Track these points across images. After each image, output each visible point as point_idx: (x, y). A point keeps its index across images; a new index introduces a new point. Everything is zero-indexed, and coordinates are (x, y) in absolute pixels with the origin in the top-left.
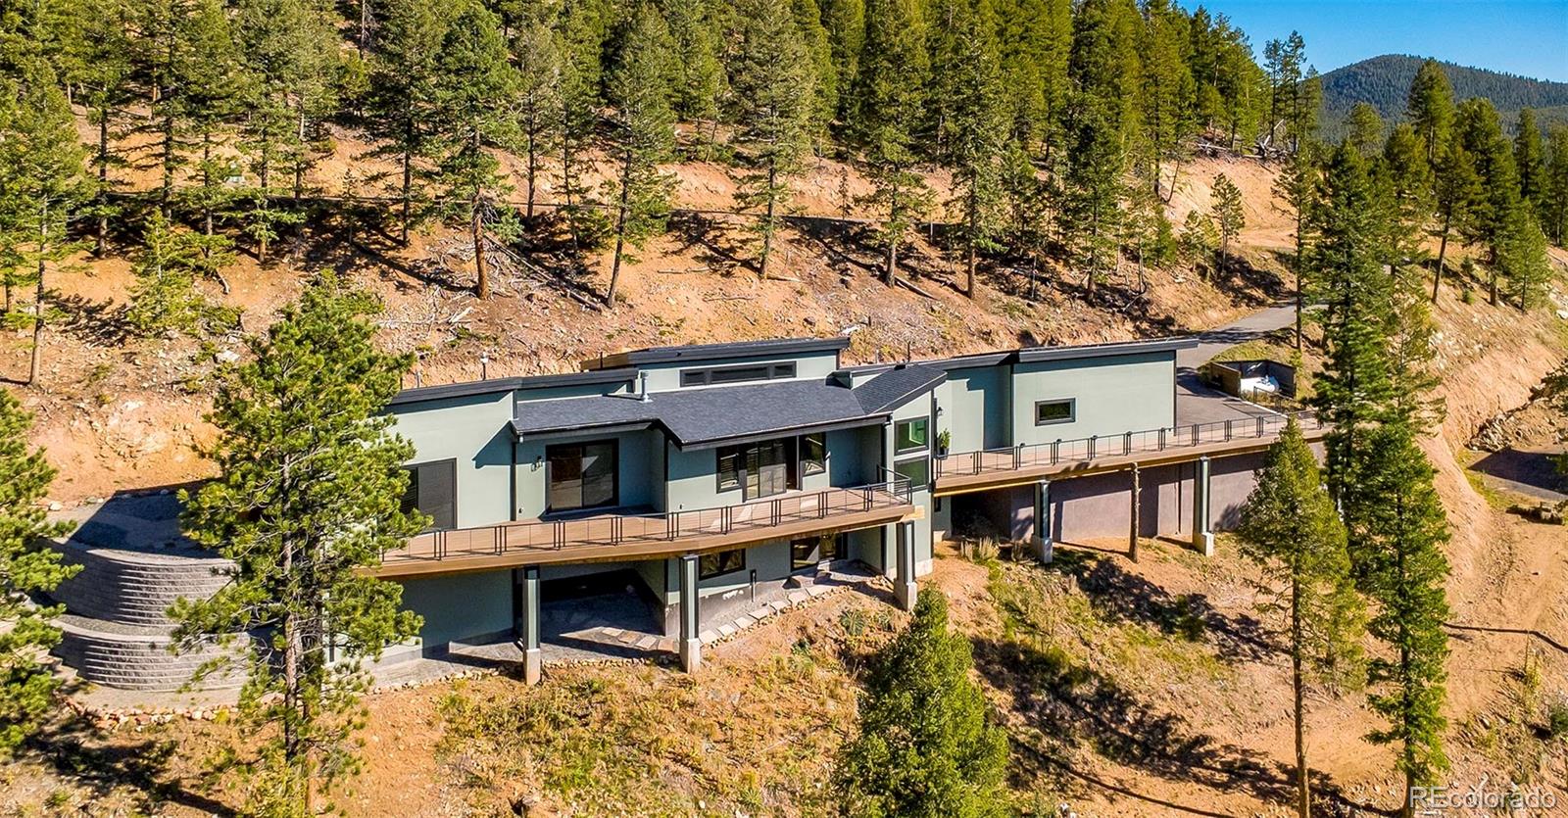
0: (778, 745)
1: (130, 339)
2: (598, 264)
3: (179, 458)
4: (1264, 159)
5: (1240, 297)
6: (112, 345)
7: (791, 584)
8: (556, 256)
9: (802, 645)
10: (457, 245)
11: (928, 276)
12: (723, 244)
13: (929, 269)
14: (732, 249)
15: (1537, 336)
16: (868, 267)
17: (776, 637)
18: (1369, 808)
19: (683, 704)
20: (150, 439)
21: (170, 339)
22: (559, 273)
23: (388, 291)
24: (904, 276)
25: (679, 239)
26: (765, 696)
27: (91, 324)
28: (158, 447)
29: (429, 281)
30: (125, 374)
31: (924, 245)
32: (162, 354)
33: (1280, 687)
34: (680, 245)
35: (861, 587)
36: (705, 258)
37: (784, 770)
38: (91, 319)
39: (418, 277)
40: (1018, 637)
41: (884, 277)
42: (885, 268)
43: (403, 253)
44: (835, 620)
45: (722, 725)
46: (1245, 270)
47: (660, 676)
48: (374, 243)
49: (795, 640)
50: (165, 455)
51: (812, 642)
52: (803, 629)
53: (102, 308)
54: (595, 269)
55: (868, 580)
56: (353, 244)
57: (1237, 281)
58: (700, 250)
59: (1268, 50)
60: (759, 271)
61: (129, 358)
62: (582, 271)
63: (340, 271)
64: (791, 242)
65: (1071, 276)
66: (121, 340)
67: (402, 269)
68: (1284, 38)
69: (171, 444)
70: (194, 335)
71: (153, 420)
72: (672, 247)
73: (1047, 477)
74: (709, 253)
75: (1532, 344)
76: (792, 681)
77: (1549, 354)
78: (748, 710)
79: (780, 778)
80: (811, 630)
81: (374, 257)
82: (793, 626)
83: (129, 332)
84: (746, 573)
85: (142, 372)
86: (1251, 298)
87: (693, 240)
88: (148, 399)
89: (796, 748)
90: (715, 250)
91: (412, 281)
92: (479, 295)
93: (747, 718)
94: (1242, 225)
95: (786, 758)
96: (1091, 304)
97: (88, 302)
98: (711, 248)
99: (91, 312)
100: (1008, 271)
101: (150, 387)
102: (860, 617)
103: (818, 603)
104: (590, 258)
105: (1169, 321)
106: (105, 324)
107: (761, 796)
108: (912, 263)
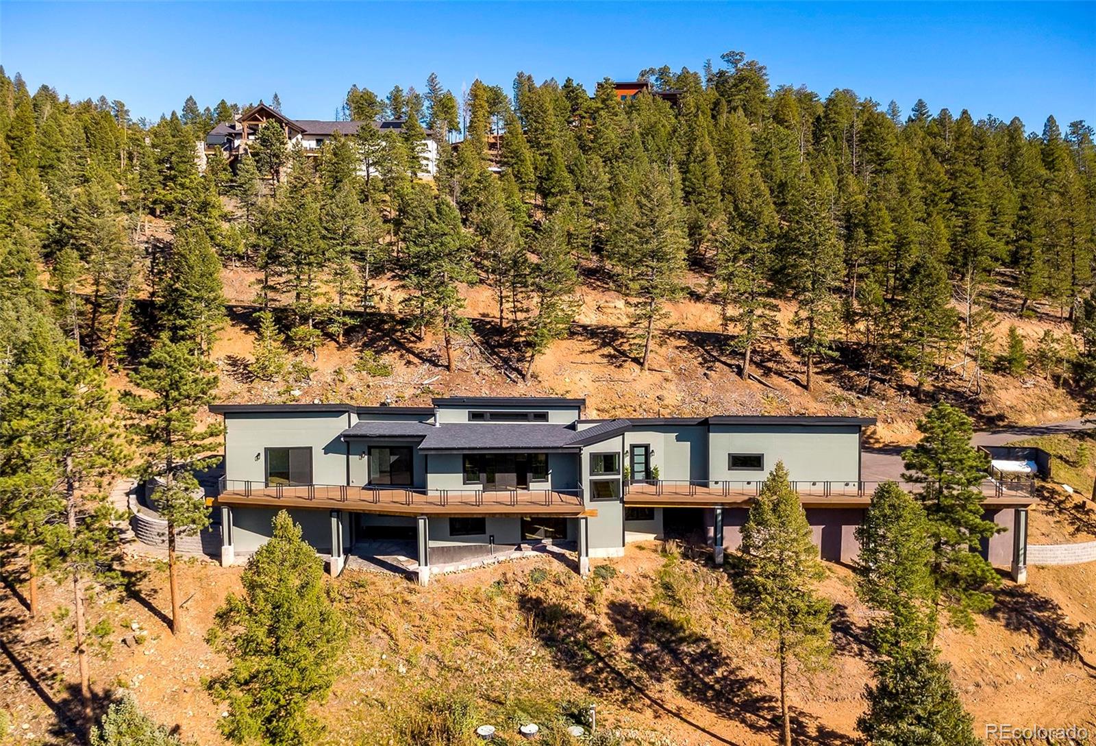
6: (246, 383)
11: (780, 374)
12: (625, 347)
13: (784, 369)
14: (630, 351)
16: (730, 366)
22: (506, 361)
23: (400, 367)
24: (757, 373)
25: (596, 343)
29: (424, 360)
31: (789, 354)
32: (266, 389)
34: (595, 347)
36: (608, 356)
39: (421, 358)
41: (740, 372)
42: (743, 367)
43: (419, 345)
48: (405, 338)
56: (391, 338)
58: (608, 350)
60: (642, 364)
63: (377, 352)
64: (677, 348)
65: (910, 378)
67: (413, 353)
72: (591, 348)
73: (723, 505)
74: (613, 352)
81: (400, 346)
87: (604, 345)
90: (619, 351)
91: (416, 360)
92: (449, 370)
96: (919, 401)
98: (615, 350)
100: (853, 374)
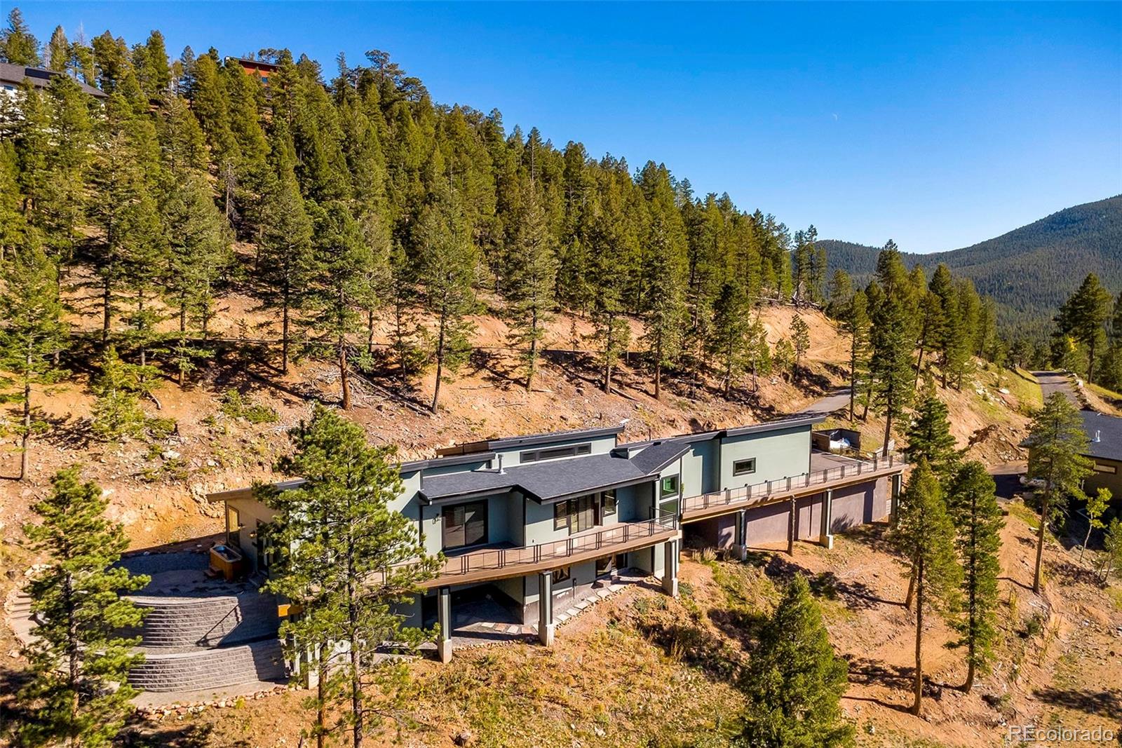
0: (612, 685)
1: (92, 443)
2: (420, 384)
3: (148, 529)
4: (797, 306)
5: (808, 392)
6: (79, 448)
7: (597, 586)
8: (391, 379)
9: (612, 623)
10: (322, 372)
11: (629, 385)
12: (499, 369)
13: (629, 381)
14: (506, 372)
15: (969, 406)
16: (593, 382)
17: (596, 619)
18: (946, 686)
19: (549, 666)
20: (124, 516)
21: (124, 443)
22: (395, 391)
23: (278, 405)
24: (615, 387)
25: (471, 366)
26: (597, 656)
27: (58, 433)
28: (132, 522)
29: (307, 398)
30: (95, 470)
31: (623, 366)
32: (120, 454)
33: (884, 622)
34: (471, 370)
35: (640, 584)
36: (490, 379)
37: (618, 700)
38: (56, 429)
39: (298, 395)
40: (736, 606)
41: (603, 388)
42: (604, 382)
43: (284, 379)
44: (631, 606)
45: (575, 677)
46: (808, 374)
47: (529, 650)
48: (263, 371)
49: (608, 621)
50: (138, 527)
51: (619, 620)
52: (612, 613)
53: (64, 421)
54: (419, 387)
55: (644, 580)
56: (247, 373)
57: (805, 382)
58: (485, 373)
60: (526, 386)
61: (96, 457)
62: (411, 389)
63: (242, 391)
64: (542, 366)
65: (712, 382)
66: (85, 445)
67: (285, 390)
68: (806, 230)
69: (141, 520)
70: (142, 440)
71: (124, 502)
72: (467, 372)
73: (744, 508)
74: (491, 375)
75: (966, 410)
76: (611, 646)
77: (976, 416)
78: (588, 666)
79: (617, 705)
80: (617, 613)
81: (264, 382)
82: (605, 612)
83: (90, 439)
84: (570, 581)
85: (108, 468)
86: (814, 392)
87: (481, 366)
88: (117, 487)
89: (622, 686)
90: (495, 373)
91: (295, 399)
92: (344, 408)
93: (589, 671)
94: (808, 347)
95: (618, 693)
96: (727, 400)
97: (51, 416)
98: (492, 372)
99: (57, 423)
100: (676, 381)
101: (117, 479)
102: (646, 602)
103: (618, 596)
104: (414, 381)
105: (771, 408)
106: (69, 432)
107: (608, 717)
108: (618, 378)
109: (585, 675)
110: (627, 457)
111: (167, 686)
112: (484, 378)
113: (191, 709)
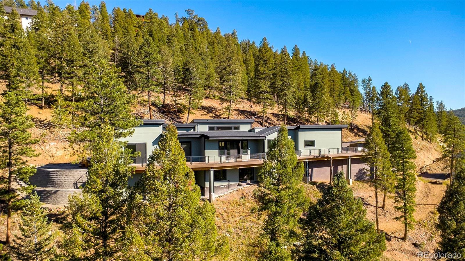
0: (237, 219)
1: (52, 128)
2: (183, 117)
3: (66, 158)
4: (361, 110)
5: (356, 134)
6: (47, 129)
7: (239, 185)
8: (171, 115)
9: (242, 198)
10: (144, 110)
12: (217, 114)
14: (220, 115)
15: (434, 148)
17: (235, 196)
18: (395, 237)
20: (58, 152)
21: (63, 129)
22: (172, 118)
24: (266, 124)
26: (233, 208)
27: (41, 124)
28: (60, 155)
30: (50, 136)
32: (61, 132)
33: (370, 213)
34: (206, 113)
36: (213, 117)
37: (239, 224)
38: (41, 123)
41: (262, 124)
42: (262, 122)
44: (251, 192)
45: (221, 214)
46: (358, 129)
49: (240, 197)
50: (62, 156)
51: (245, 197)
52: (243, 194)
53: (44, 121)
54: (182, 117)
57: (355, 131)
59: (362, 81)
61: (52, 133)
62: (179, 118)
66: (49, 128)
69: (64, 154)
70: (70, 128)
71: (59, 148)
72: (203, 114)
73: (308, 159)
75: (433, 150)
76: (240, 205)
77: (437, 153)
78: (229, 211)
79: (238, 226)
80: (245, 194)
82: (240, 193)
83: (51, 127)
84: (227, 181)
85: (55, 136)
86: (359, 135)
87: (209, 112)
88: (57, 142)
89: (242, 220)
90: (216, 115)
93: (228, 213)
95: (239, 222)
97: (40, 119)
98: (214, 114)
99: (40, 122)
101: (57, 139)
103: (247, 188)
104: (181, 115)
106: (45, 125)
107: (232, 230)
109: (225, 215)
110: (254, 132)
111: (56, 202)
112: (210, 117)
113: (62, 210)
